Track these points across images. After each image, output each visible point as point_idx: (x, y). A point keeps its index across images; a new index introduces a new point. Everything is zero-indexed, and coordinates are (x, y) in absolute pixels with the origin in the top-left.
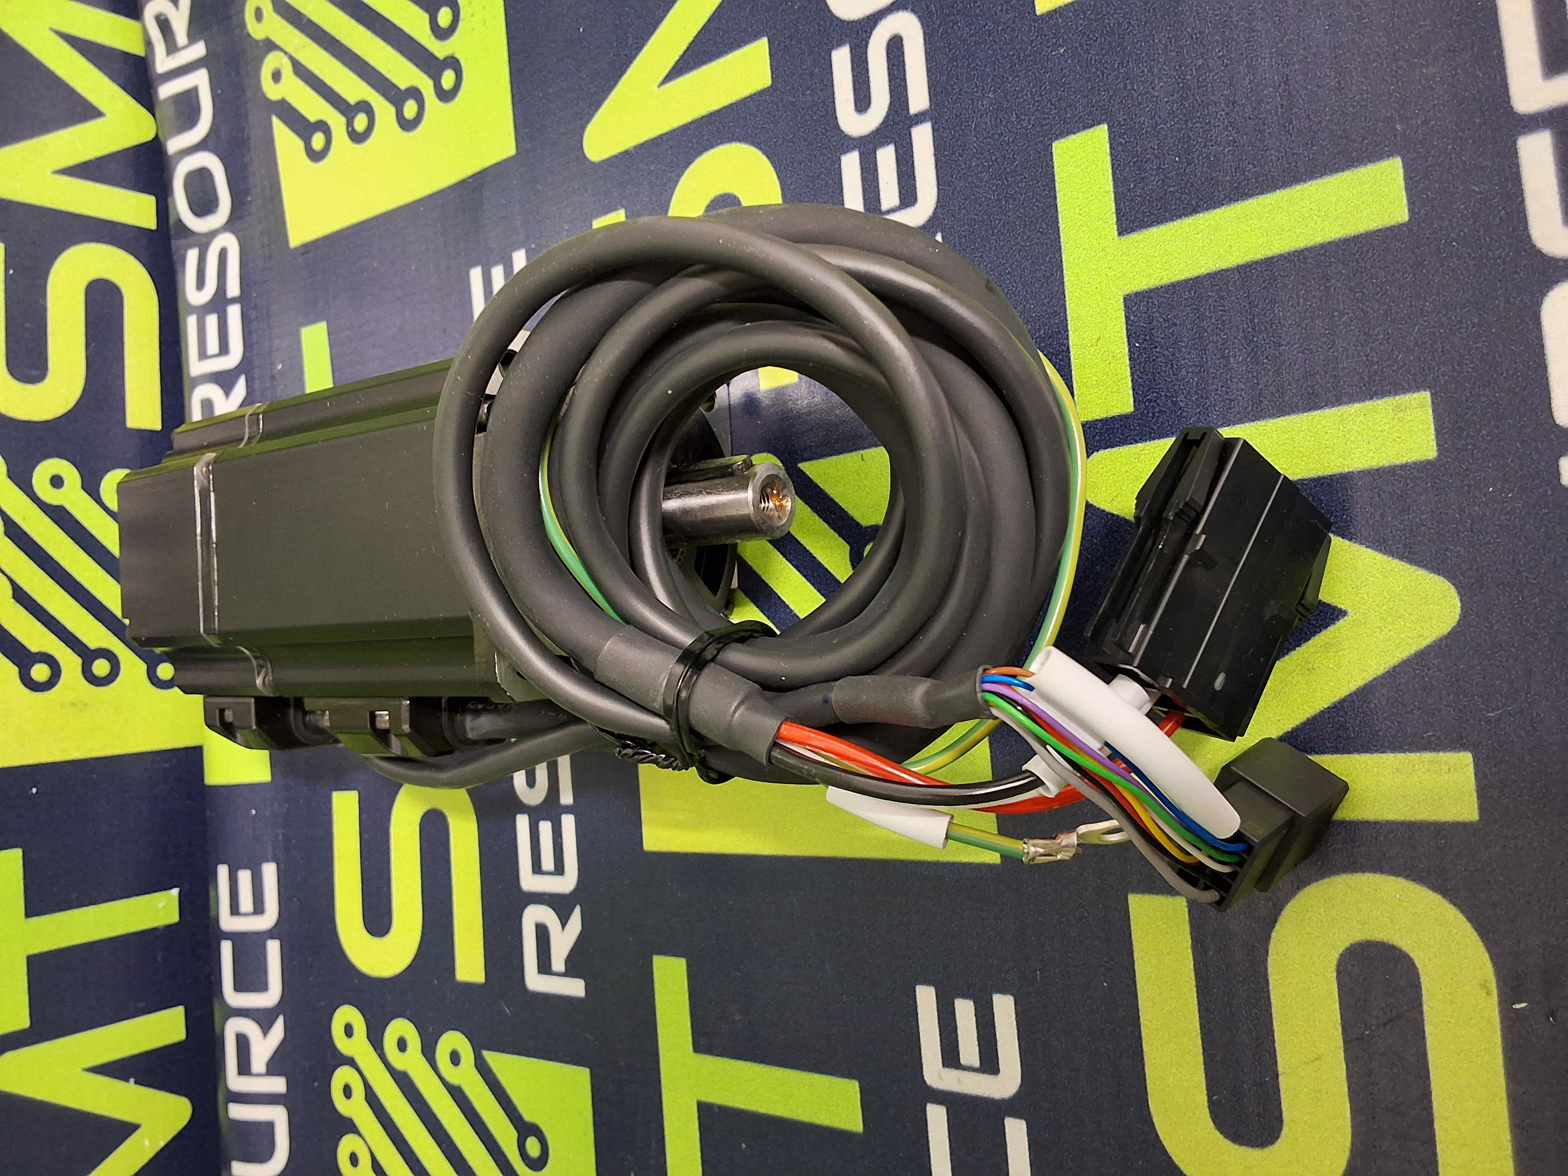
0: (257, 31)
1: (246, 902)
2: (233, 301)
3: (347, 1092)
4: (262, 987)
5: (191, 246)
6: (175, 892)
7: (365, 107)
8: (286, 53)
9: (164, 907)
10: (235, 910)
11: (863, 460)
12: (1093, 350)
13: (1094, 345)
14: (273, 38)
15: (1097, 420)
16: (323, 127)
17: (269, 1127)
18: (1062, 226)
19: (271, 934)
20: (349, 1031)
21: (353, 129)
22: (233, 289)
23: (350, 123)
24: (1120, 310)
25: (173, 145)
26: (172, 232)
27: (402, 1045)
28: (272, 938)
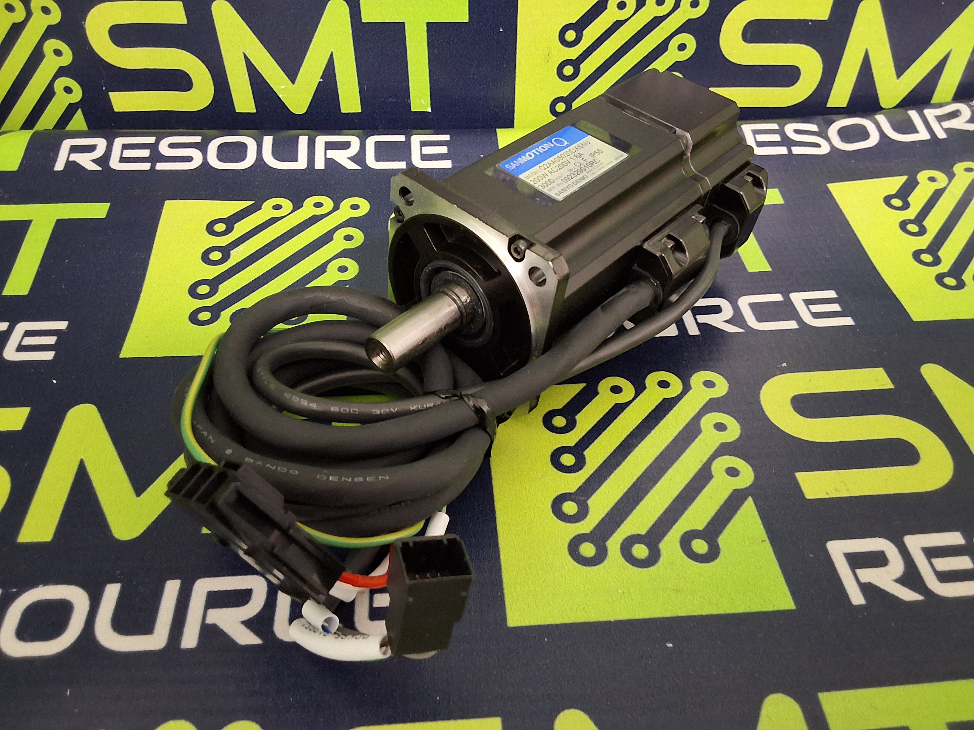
0: (959, 168)
1: (428, 150)
2: (790, 150)
3: (318, 205)
4: (379, 158)
5: (819, 127)
6: (429, 110)
7: (922, 231)
8: (948, 185)
9: (421, 103)
10: (423, 144)
11: (763, 542)
13: (872, 706)
14: (955, 178)
16: (906, 206)
17: (294, 158)
19: (410, 164)
20: (355, 207)
21: (908, 224)
22: (796, 150)
23: (911, 221)
25: (881, 118)
26: (827, 116)
27: (349, 238)
28: (407, 164)
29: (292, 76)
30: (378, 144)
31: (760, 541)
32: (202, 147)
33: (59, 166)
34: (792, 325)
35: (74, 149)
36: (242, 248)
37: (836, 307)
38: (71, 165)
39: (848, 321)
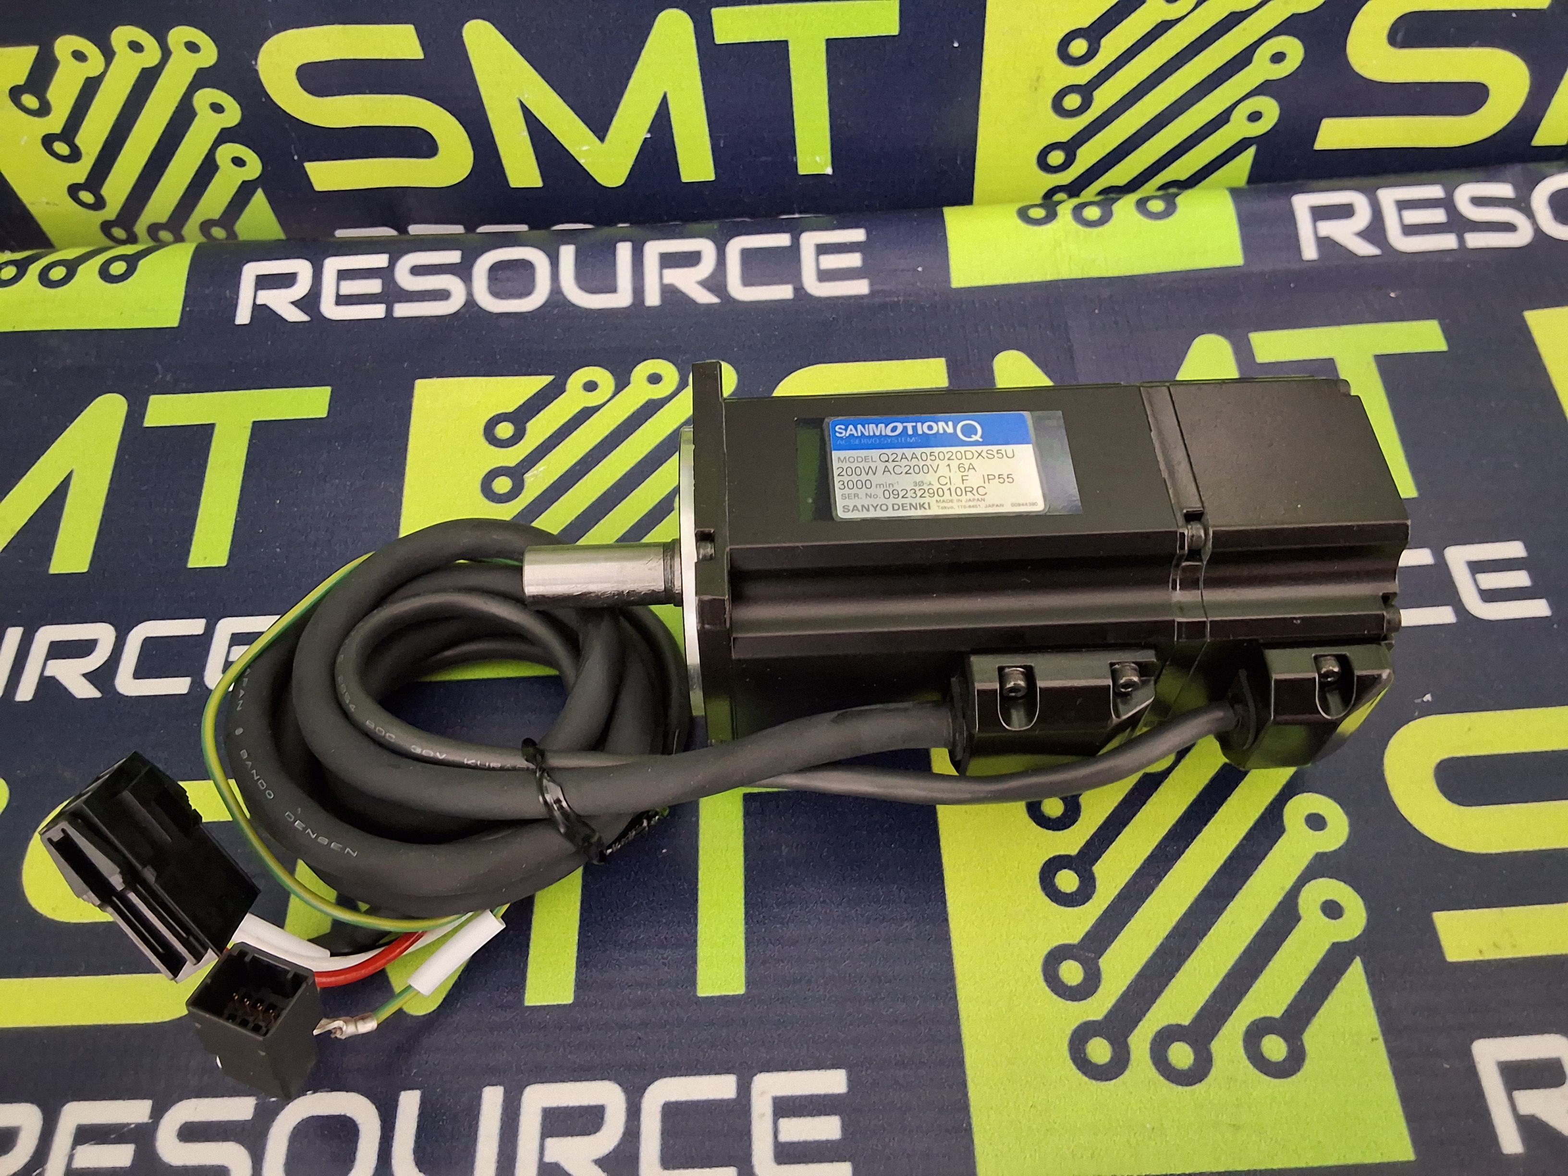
1: (830, 262)
2: (1461, 240)
4: (748, 280)
5: (1516, 187)
9: (816, 162)
10: (822, 249)
11: (1373, 1040)
17: (612, 286)
19: (799, 288)
22: (1473, 241)
26: (1531, 166)
28: (795, 290)
29: (600, 129)
30: (747, 255)
31: (1370, 1039)
32: (463, 271)
33: (243, 316)
34: (1444, 615)
35: (264, 282)
36: (542, 469)
37: (1520, 579)
38: (260, 311)
39: (1539, 608)
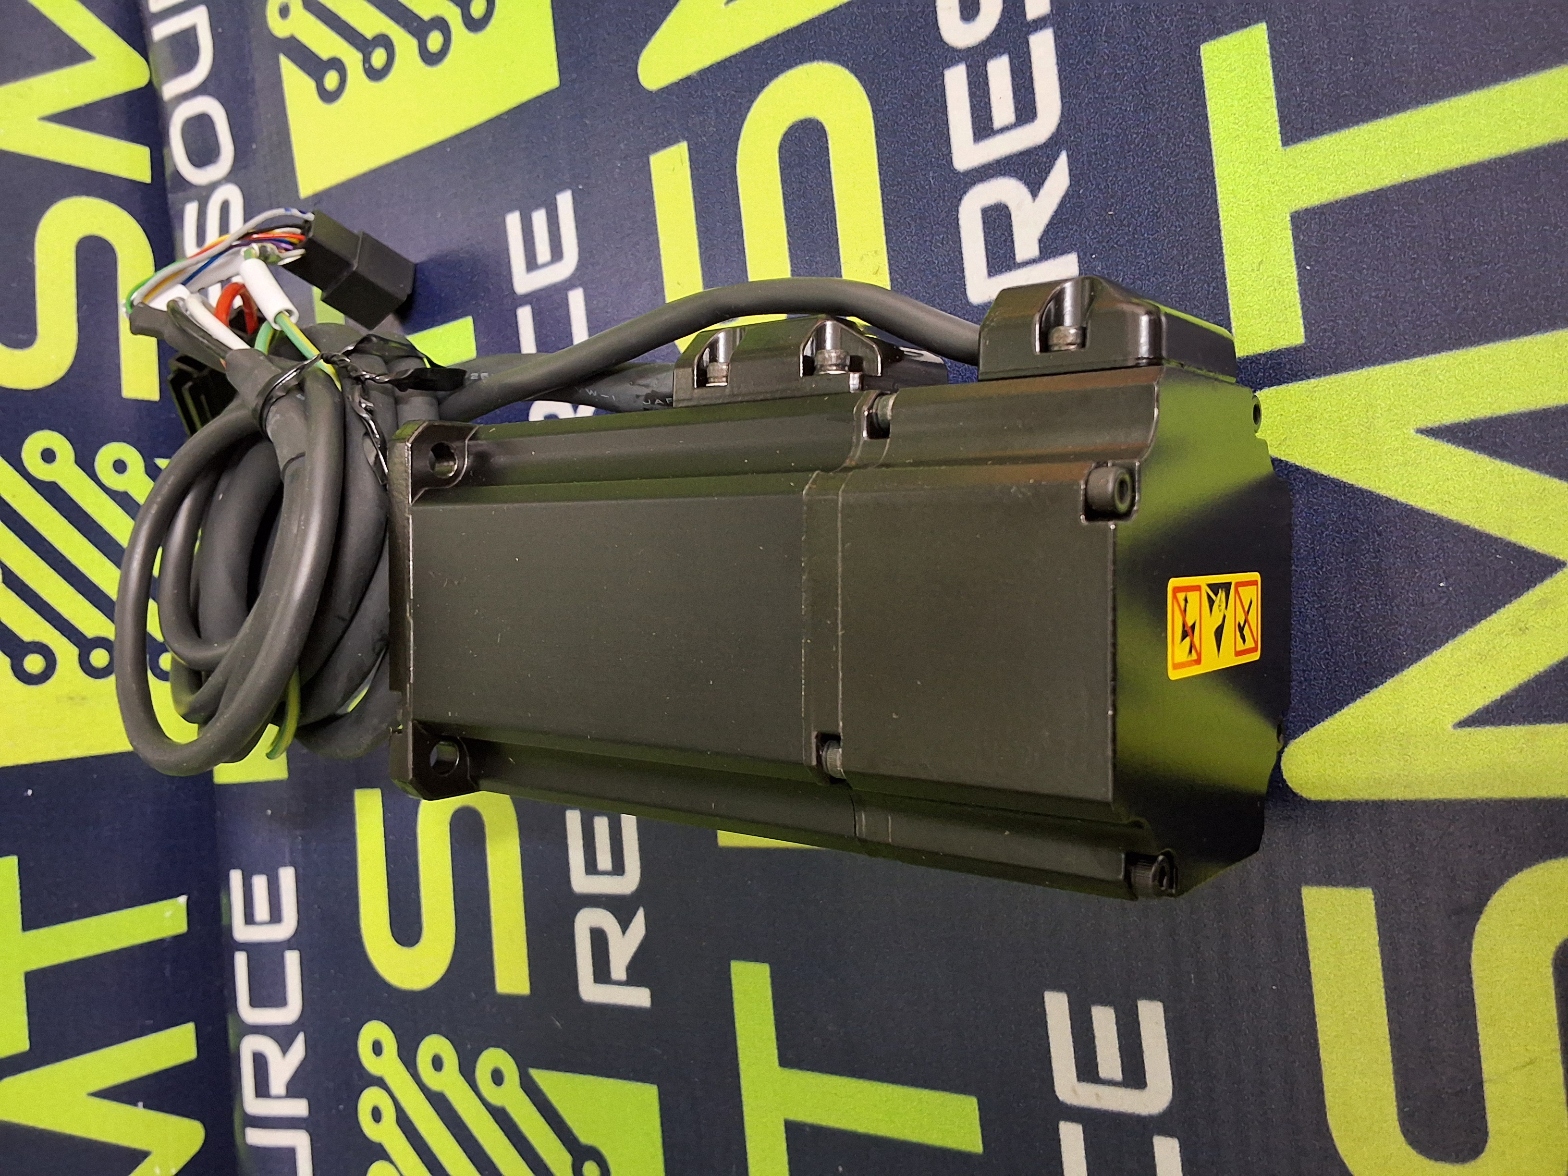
1: (262, 910)
3: (376, 1115)
4: (280, 1001)
5: (189, 200)
6: (182, 900)
7: (384, 41)
9: (171, 916)
10: (249, 918)
12: (1254, 275)
13: (1256, 269)
15: (1260, 355)
16: (337, 64)
17: (290, 1153)
18: (1214, 138)
19: (289, 944)
20: (377, 1048)
21: (371, 66)
23: (367, 60)
24: (1285, 229)
25: (170, 90)
27: (437, 1063)
28: (290, 948)
29: (134, 1158)
34: (577, 298)
37: (540, 219)
